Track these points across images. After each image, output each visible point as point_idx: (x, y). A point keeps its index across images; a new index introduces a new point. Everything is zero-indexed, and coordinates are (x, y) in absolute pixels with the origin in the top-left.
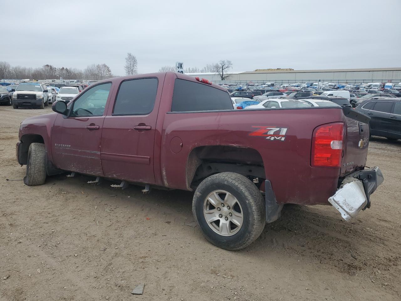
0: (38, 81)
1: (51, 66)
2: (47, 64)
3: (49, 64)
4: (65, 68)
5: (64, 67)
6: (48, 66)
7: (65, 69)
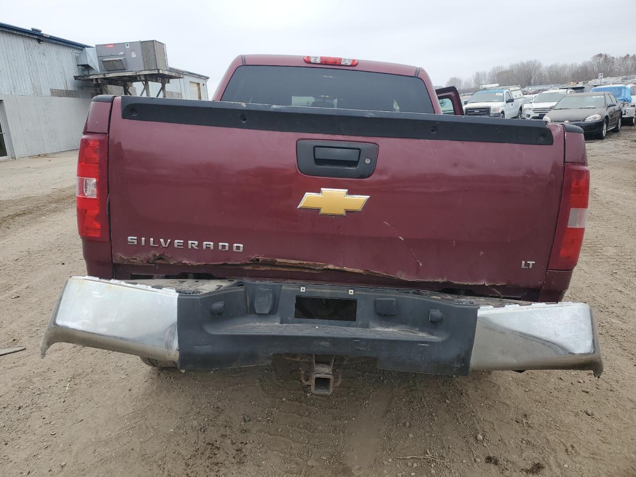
0: (578, 83)
1: (606, 56)
2: (599, 53)
3: (603, 53)
4: (631, 55)
5: (629, 54)
6: (600, 55)
7: (630, 57)
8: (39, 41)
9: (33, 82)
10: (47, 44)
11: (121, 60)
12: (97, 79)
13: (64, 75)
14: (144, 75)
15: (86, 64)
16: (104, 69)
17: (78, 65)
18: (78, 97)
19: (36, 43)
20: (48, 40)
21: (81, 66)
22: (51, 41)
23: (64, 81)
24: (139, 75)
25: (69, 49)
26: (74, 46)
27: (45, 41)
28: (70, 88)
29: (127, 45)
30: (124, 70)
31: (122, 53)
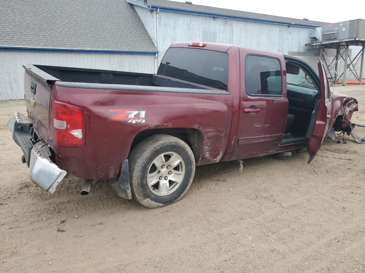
8: (289, 26)
9: (279, 48)
10: (293, 27)
11: (334, 33)
12: (316, 45)
13: (300, 44)
14: (346, 42)
15: (314, 37)
16: (324, 39)
17: (310, 38)
18: (305, 56)
19: (287, 28)
20: (294, 25)
21: (311, 38)
22: (296, 26)
23: (299, 47)
24: (342, 42)
25: (307, 29)
26: (310, 27)
27: (293, 26)
28: (301, 51)
29: (341, 23)
30: (336, 39)
31: (337, 29)
